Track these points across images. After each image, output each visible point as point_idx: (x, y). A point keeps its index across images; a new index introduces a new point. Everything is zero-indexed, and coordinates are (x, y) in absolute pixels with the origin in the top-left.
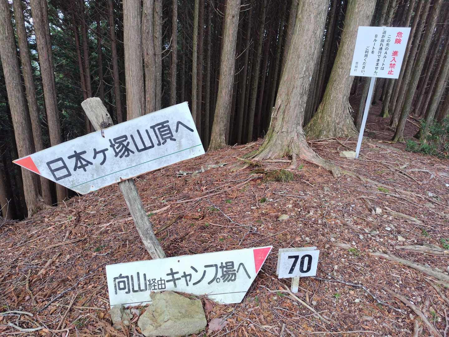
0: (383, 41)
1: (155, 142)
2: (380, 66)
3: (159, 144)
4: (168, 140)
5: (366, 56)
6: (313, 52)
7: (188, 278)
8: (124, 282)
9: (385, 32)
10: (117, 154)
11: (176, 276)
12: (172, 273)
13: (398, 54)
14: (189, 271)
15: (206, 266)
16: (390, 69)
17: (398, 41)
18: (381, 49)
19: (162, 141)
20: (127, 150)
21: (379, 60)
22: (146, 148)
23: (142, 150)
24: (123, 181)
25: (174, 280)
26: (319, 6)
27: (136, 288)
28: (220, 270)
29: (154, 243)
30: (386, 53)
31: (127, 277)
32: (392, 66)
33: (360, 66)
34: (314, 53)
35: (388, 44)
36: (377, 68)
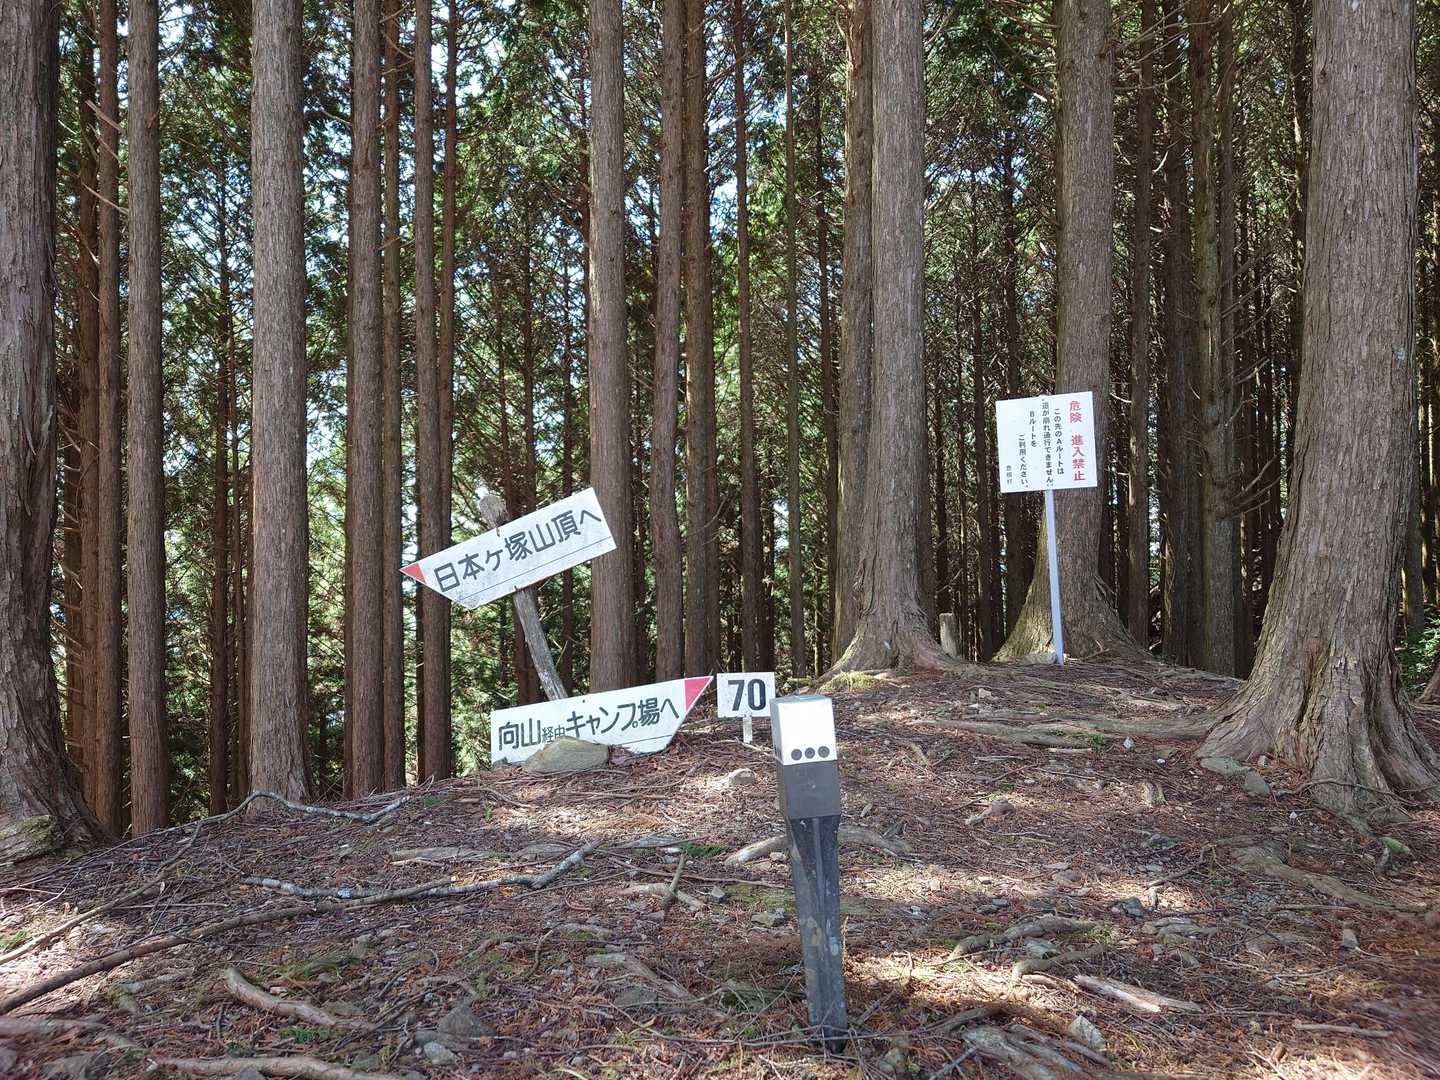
0: (1046, 420)
1: (557, 538)
2: (1055, 467)
3: (561, 541)
4: (572, 534)
5: (1023, 452)
6: (903, 454)
7: (595, 723)
8: (512, 732)
9: (1046, 406)
10: (512, 555)
11: (579, 722)
12: (575, 718)
13: (1083, 439)
14: (598, 714)
15: (620, 707)
16: (1076, 471)
17: (1076, 418)
18: (1048, 435)
19: (564, 536)
20: (525, 550)
21: (1049, 456)
22: (546, 546)
23: (542, 549)
24: (518, 591)
25: (577, 728)
26: (898, 377)
27: (527, 741)
28: (638, 711)
29: (552, 677)
30: (1059, 441)
31: (517, 726)
32: (1078, 463)
33: (1016, 471)
34: (906, 455)
35: (1058, 426)
36: (1049, 472)
